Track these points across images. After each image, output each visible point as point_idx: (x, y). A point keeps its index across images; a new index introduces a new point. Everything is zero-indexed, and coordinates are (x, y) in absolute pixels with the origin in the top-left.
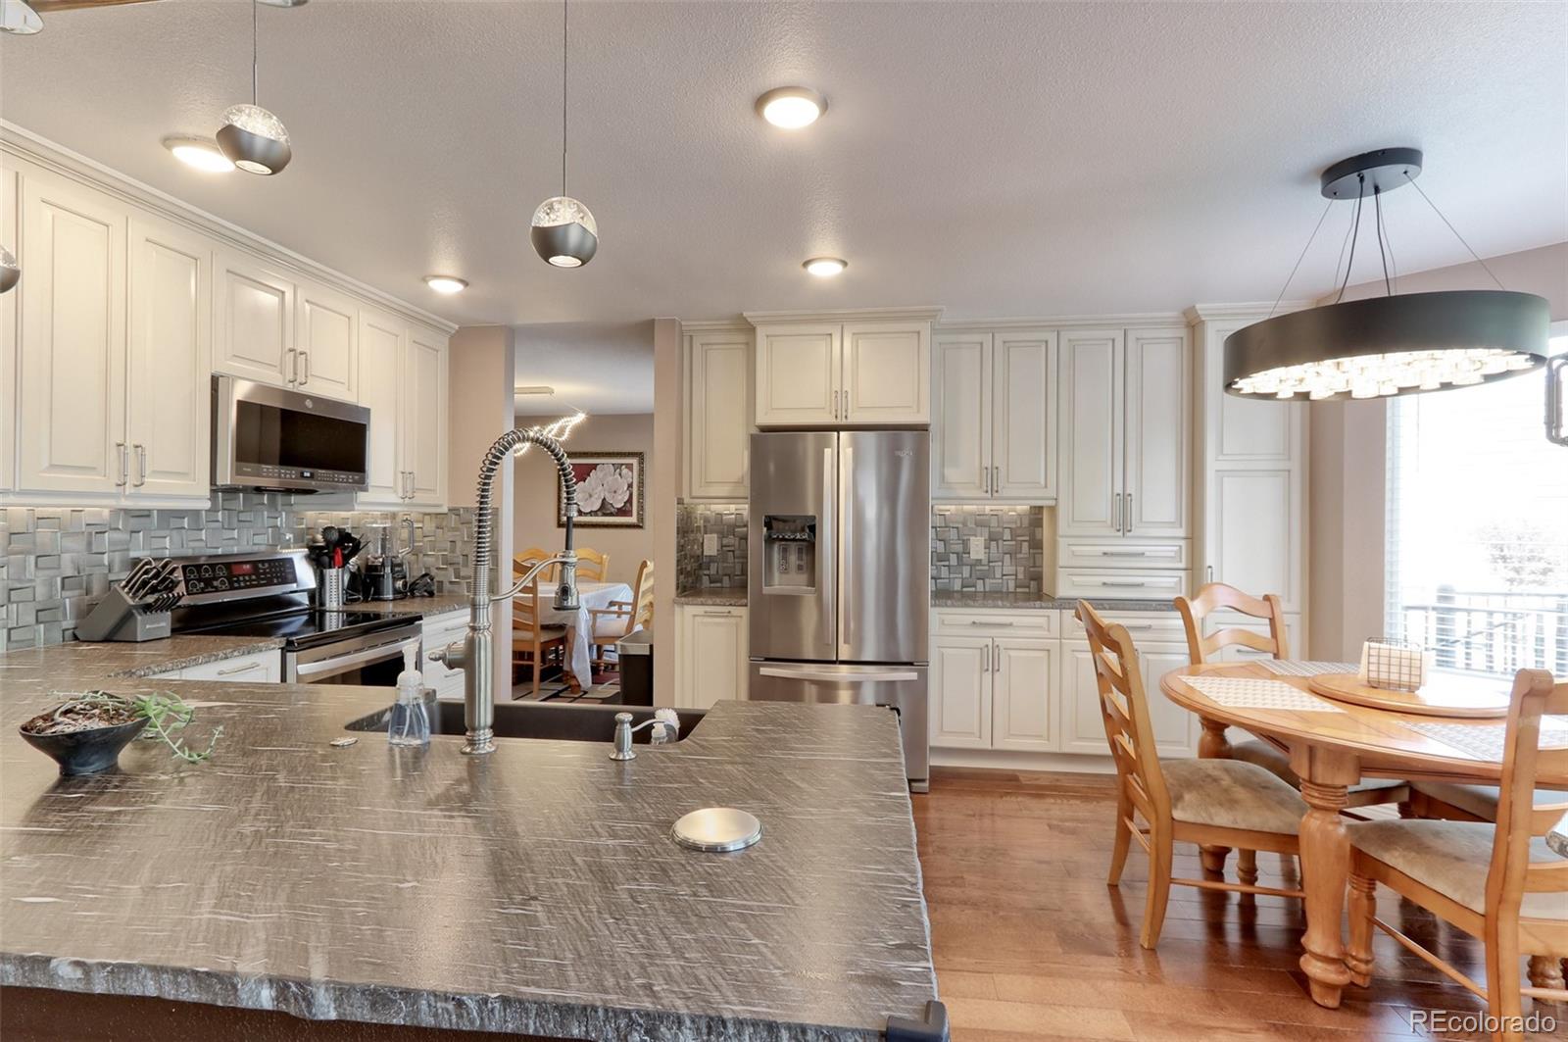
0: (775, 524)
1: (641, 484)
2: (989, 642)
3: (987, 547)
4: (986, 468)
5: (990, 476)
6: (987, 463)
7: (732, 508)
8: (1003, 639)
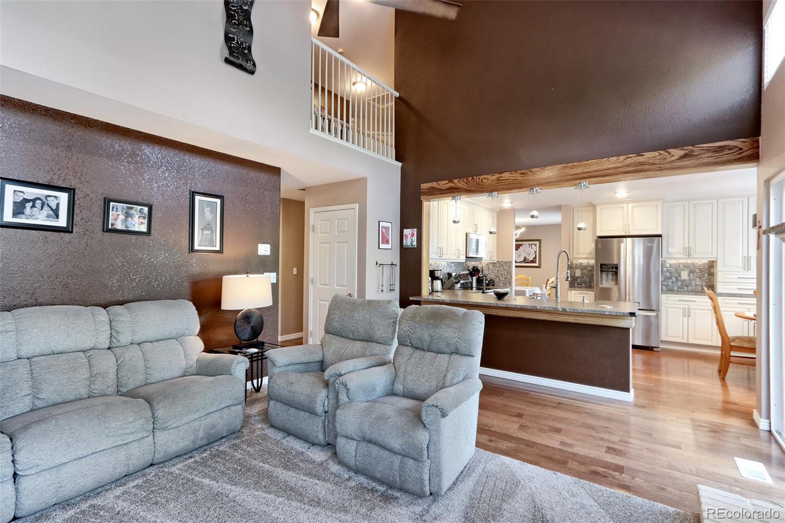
0: (603, 266)
1: (540, 251)
2: (687, 307)
3: (689, 275)
4: (686, 248)
5: (687, 251)
6: (686, 245)
7: (586, 261)
8: (692, 306)
